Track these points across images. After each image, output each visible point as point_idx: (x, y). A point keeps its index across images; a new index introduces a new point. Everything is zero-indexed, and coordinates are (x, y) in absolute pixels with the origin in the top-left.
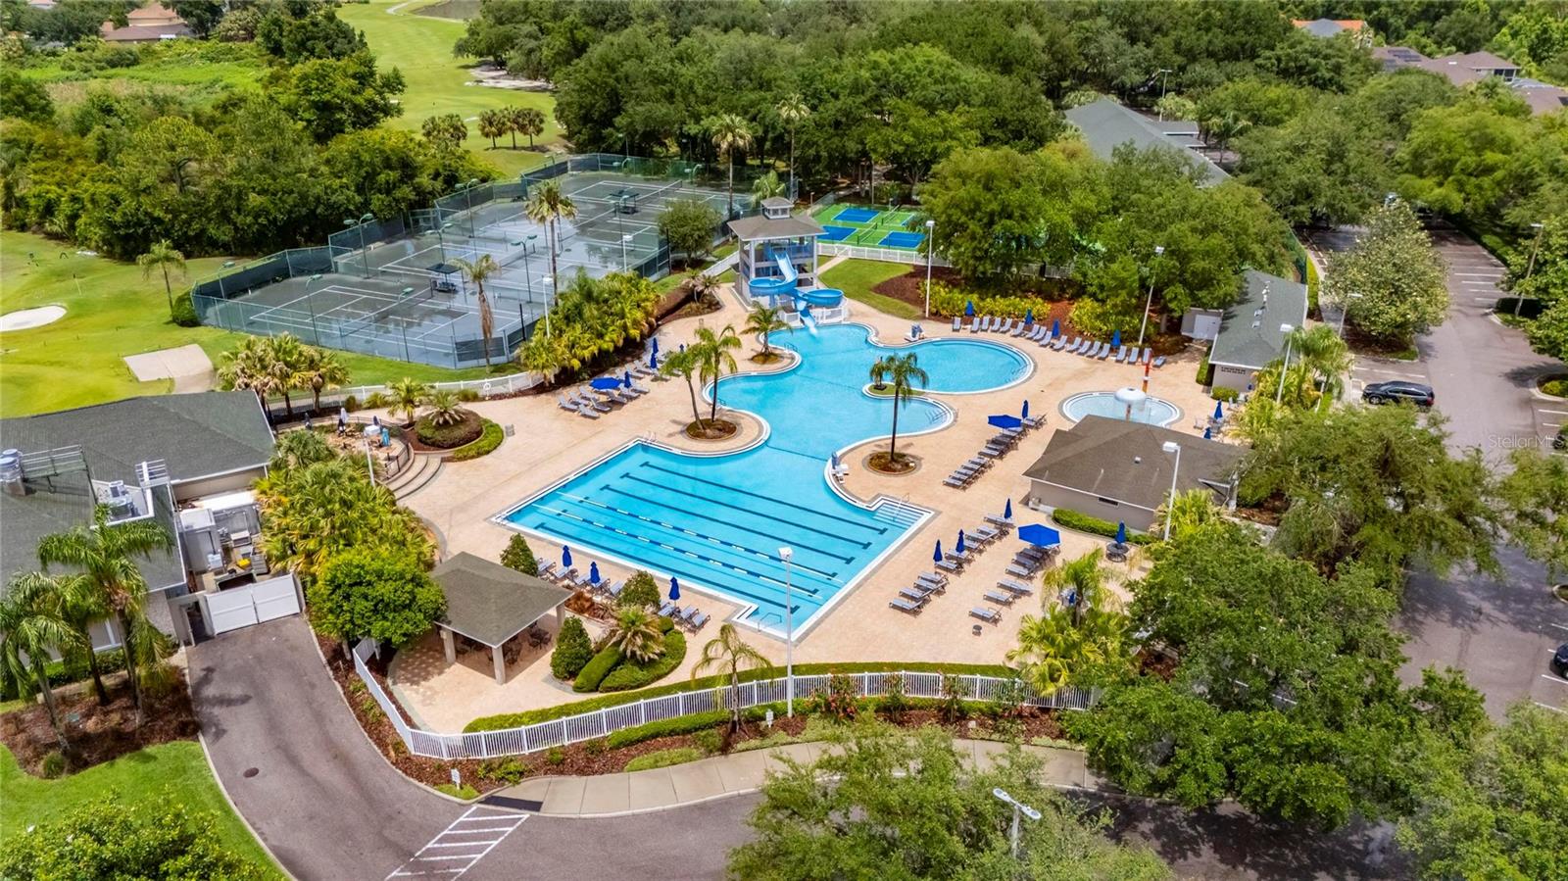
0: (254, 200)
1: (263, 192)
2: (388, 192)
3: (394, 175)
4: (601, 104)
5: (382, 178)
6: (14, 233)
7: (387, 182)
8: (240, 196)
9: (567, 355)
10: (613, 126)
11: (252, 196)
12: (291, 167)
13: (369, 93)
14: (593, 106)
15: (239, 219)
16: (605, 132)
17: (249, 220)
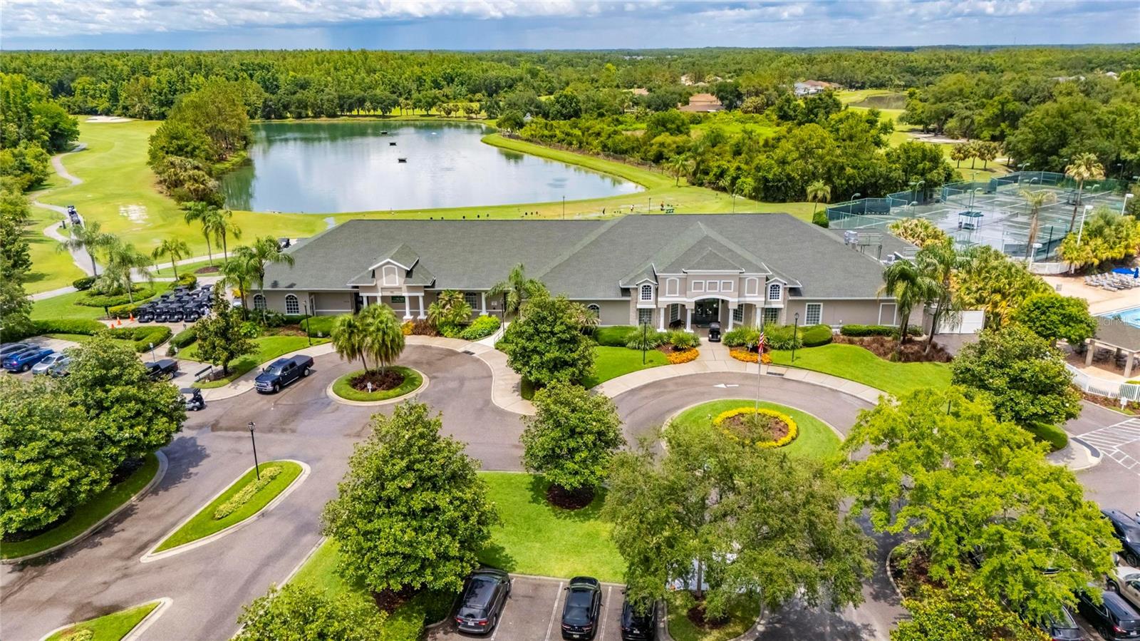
0: (849, 171)
1: (854, 167)
2: (923, 174)
3: (928, 164)
4: (1051, 139)
5: (920, 166)
6: (696, 188)
7: (924, 169)
8: (842, 168)
9: (1091, 255)
10: (1058, 155)
11: (848, 169)
12: (868, 156)
13: (873, 132)
14: (1045, 141)
15: (837, 182)
16: (1050, 158)
17: (844, 182)
